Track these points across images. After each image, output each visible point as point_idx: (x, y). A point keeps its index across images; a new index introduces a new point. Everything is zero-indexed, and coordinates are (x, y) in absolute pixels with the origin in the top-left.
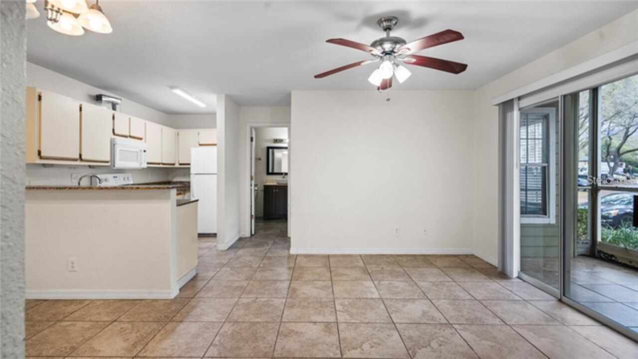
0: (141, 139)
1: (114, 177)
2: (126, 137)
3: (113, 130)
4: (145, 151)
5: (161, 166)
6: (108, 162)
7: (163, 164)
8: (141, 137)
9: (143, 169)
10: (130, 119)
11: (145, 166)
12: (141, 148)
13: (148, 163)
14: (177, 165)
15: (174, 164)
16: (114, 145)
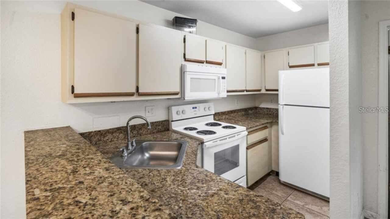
0: (220, 64)
1: (193, 108)
2: (202, 62)
3: (184, 55)
4: (223, 78)
5: (245, 93)
6: (177, 94)
7: (247, 91)
8: (220, 61)
9: (223, 98)
10: (206, 41)
11: (224, 94)
12: (219, 75)
13: (228, 92)
14: (263, 91)
15: (260, 90)
16: (184, 73)
